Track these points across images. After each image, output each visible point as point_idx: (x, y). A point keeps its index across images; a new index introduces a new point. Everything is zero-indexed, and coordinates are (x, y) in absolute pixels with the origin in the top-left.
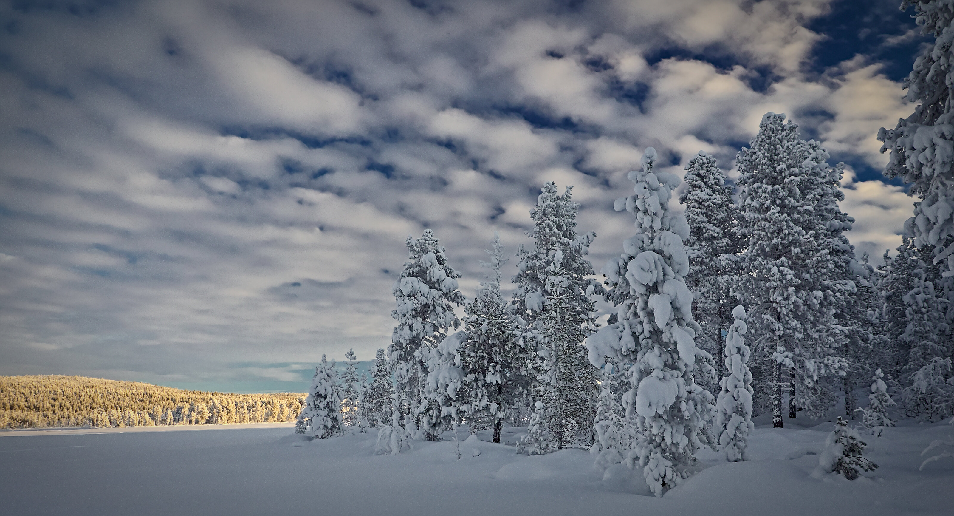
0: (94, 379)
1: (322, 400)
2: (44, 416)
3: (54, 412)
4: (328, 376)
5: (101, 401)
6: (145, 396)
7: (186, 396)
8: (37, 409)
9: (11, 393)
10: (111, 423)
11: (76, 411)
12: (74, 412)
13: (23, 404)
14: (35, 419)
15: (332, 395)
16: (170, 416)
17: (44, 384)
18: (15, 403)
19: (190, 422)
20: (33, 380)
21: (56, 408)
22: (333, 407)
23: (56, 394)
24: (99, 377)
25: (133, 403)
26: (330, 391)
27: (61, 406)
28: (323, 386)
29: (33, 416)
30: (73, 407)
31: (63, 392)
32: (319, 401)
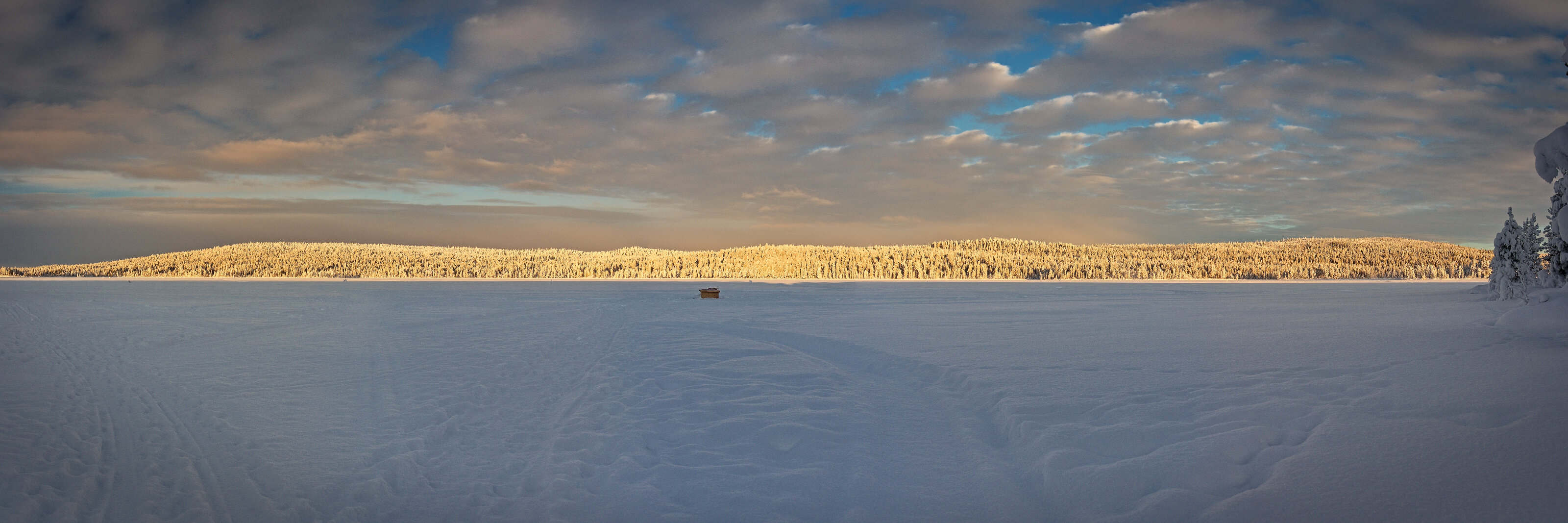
0: (1412, 240)
1: (1507, 251)
2: (1375, 269)
3: (1383, 266)
4: (1513, 227)
5: (1416, 258)
6: (1450, 254)
7: (1481, 255)
8: (1371, 263)
9: (1354, 252)
10: (1416, 276)
11: (1398, 266)
12: (1397, 267)
13: (1361, 260)
14: (1369, 271)
15: (1516, 246)
16: (1461, 271)
17: (1377, 244)
18: (1356, 259)
19: (1477, 276)
20: (1370, 241)
21: (1384, 263)
22: (1517, 258)
23: (1385, 252)
24: (1417, 239)
25: (1440, 260)
26: (1514, 242)
27: (1387, 262)
28: (1507, 237)
29: (1368, 269)
30: (1396, 263)
31: (1390, 251)
32: (1503, 252)
